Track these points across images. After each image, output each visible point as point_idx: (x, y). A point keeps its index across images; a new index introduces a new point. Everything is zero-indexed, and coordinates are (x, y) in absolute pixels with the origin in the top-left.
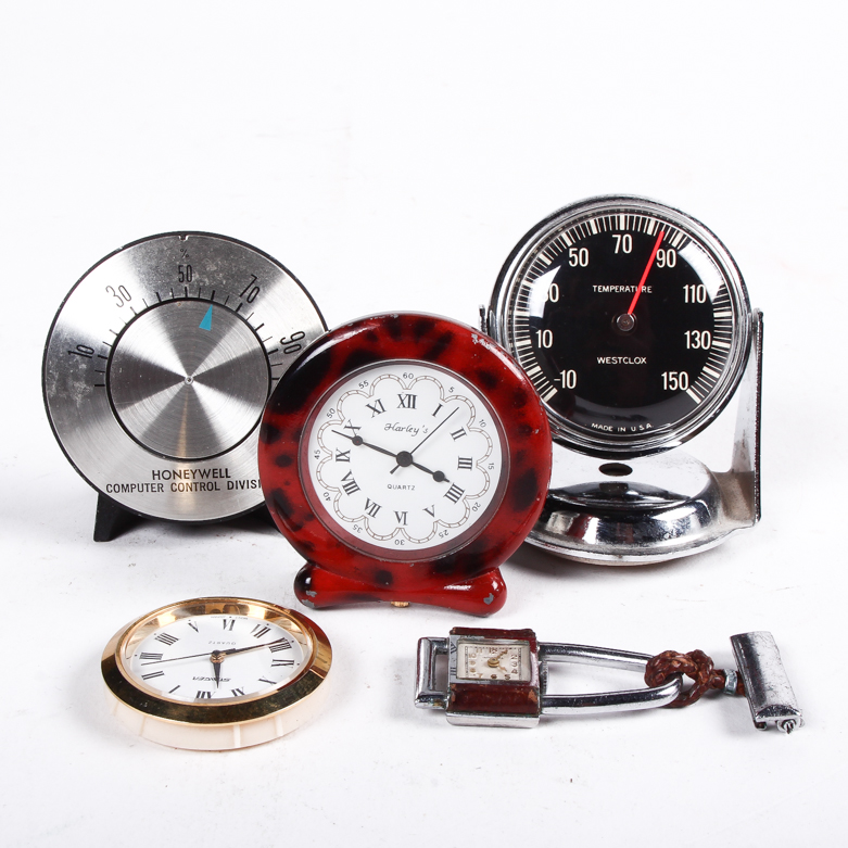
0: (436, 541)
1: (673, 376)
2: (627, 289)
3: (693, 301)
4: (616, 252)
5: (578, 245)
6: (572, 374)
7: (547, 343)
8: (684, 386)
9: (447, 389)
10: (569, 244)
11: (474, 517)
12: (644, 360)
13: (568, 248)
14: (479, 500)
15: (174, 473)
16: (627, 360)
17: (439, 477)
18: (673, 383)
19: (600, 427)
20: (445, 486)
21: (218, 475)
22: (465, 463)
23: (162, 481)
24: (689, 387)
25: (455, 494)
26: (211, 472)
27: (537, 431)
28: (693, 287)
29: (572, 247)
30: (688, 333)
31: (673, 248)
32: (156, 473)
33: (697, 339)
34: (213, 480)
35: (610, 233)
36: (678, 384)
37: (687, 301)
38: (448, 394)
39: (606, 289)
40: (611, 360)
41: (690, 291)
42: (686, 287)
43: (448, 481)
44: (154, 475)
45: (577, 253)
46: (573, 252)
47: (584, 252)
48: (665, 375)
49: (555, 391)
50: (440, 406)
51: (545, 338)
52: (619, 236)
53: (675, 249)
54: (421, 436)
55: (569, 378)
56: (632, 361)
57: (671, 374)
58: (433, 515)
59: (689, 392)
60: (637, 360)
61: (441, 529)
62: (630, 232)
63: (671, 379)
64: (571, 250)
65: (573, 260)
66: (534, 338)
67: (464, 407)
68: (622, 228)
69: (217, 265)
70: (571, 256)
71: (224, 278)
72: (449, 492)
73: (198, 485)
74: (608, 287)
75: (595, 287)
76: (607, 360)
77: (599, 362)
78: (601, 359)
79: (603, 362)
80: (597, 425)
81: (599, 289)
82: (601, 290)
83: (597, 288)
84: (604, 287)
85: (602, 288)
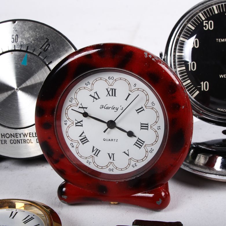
0: (131, 170)
5: (208, 19)
6: (206, 84)
9: (132, 85)
10: (204, 19)
11: (151, 156)
13: (203, 21)
14: (153, 147)
15: (11, 135)
17: (131, 134)
19: (222, 110)
20: (134, 140)
21: (32, 136)
22: (144, 126)
23: (6, 139)
25: (139, 143)
26: (28, 134)
27: (183, 107)
32: (3, 135)
34: (30, 138)
35: (224, 13)
38: (133, 88)
43: (135, 136)
44: (2, 136)
45: (208, 23)
46: (206, 23)
47: (211, 23)
49: (198, 92)
50: (129, 94)
51: (192, 66)
54: (120, 111)
55: (205, 86)
58: (128, 155)
61: (133, 163)
65: (206, 26)
66: (187, 66)
67: (142, 95)
69: (30, 34)
70: (204, 24)
71: (33, 40)
72: (136, 143)
73: (23, 141)
74: (224, 39)
75: (217, 39)
76: (224, 76)
77: (220, 77)
78: (221, 75)
79: (222, 77)
80: (220, 109)
81: (219, 40)
82: (221, 41)
83: (218, 40)
84: (222, 40)
85: (221, 40)
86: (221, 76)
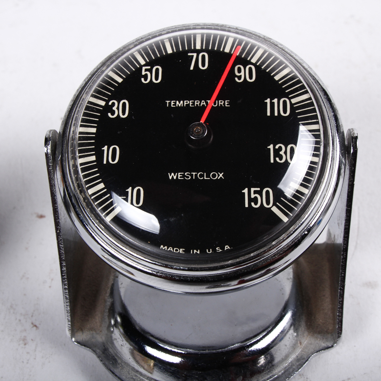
1: (255, 192)
2: (203, 103)
3: (276, 114)
4: (192, 68)
5: (151, 63)
6: (139, 191)
7: (113, 159)
8: (268, 203)
12: (221, 175)
13: (141, 66)
16: (201, 176)
18: (255, 200)
19: (170, 249)
24: (274, 204)
28: (275, 101)
29: (145, 65)
30: (271, 147)
31: (252, 64)
33: (282, 153)
35: (185, 52)
36: (261, 201)
37: (269, 114)
39: (179, 104)
40: (184, 176)
41: (272, 104)
42: (268, 101)
45: (150, 71)
46: (146, 70)
47: (157, 70)
48: (246, 191)
49: (118, 209)
51: (111, 154)
52: (195, 55)
53: (255, 65)
55: (135, 195)
56: (208, 176)
57: (253, 190)
59: (275, 210)
60: (214, 176)
62: (207, 51)
63: (253, 196)
64: (144, 68)
65: (146, 77)
66: (100, 155)
68: (198, 47)
70: (143, 73)
74: (182, 102)
75: (168, 102)
76: (179, 176)
77: (170, 178)
78: (173, 174)
79: (175, 178)
80: (166, 247)
81: (172, 103)
82: (175, 105)
83: (170, 103)
84: (177, 102)
85: (175, 103)
86: (172, 176)
